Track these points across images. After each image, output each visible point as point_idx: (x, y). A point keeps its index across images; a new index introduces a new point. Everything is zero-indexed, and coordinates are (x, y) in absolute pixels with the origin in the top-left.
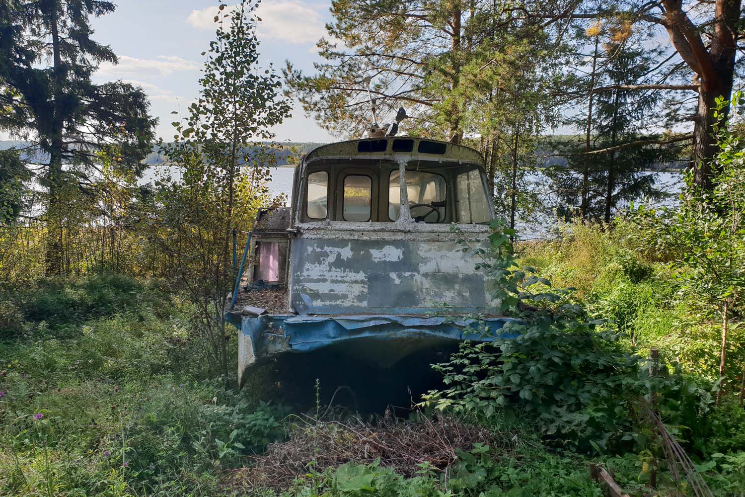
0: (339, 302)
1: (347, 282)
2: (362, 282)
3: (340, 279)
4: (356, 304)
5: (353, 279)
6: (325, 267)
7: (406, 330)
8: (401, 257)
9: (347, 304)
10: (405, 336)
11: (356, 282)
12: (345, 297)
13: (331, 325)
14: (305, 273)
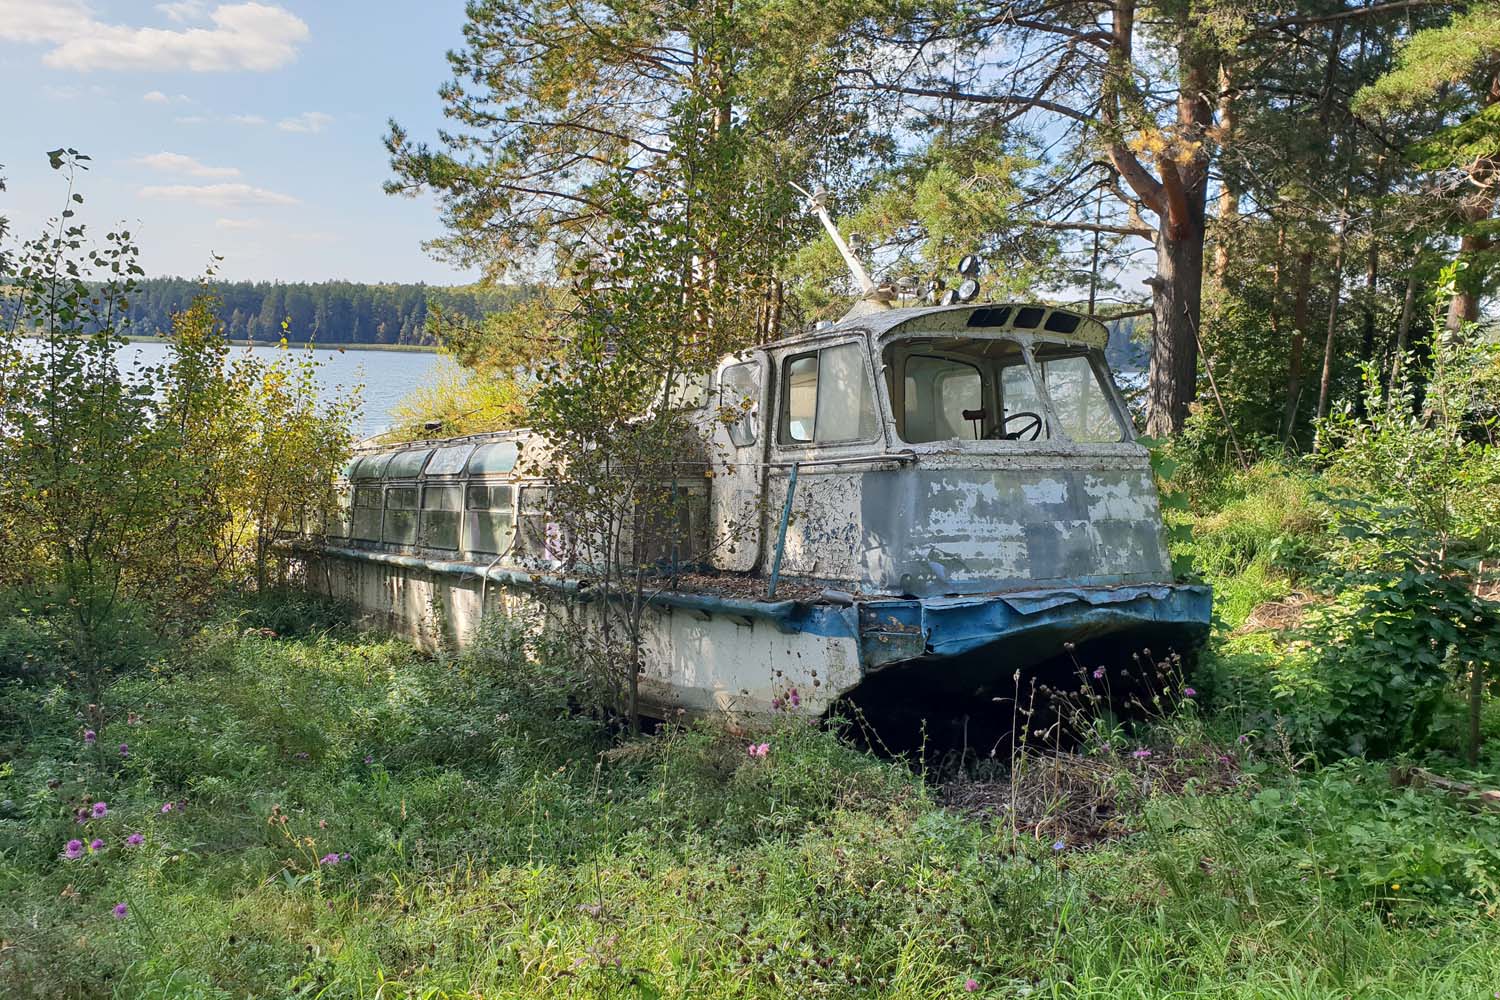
0: (991, 572)
1: (997, 539)
2: (1019, 539)
3: (987, 535)
4: (1015, 575)
5: (1005, 533)
6: (963, 515)
7: (1094, 611)
8: (1066, 496)
9: (1003, 575)
10: (1093, 620)
11: (1011, 538)
12: (999, 563)
13: (998, 609)
14: (933, 527)
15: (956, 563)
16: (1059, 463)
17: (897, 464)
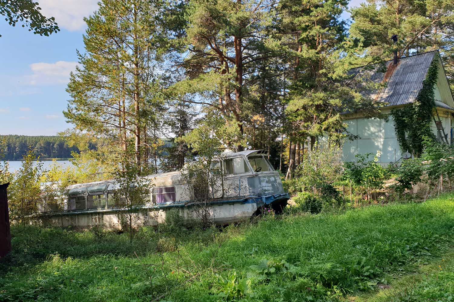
1: (269, 186)
6: (265, 183)
9: (271, 192)
13: (273, 197)
14: (262, 185)
15: (266, 190)
16: (273, 174)
17: (255, 176)
